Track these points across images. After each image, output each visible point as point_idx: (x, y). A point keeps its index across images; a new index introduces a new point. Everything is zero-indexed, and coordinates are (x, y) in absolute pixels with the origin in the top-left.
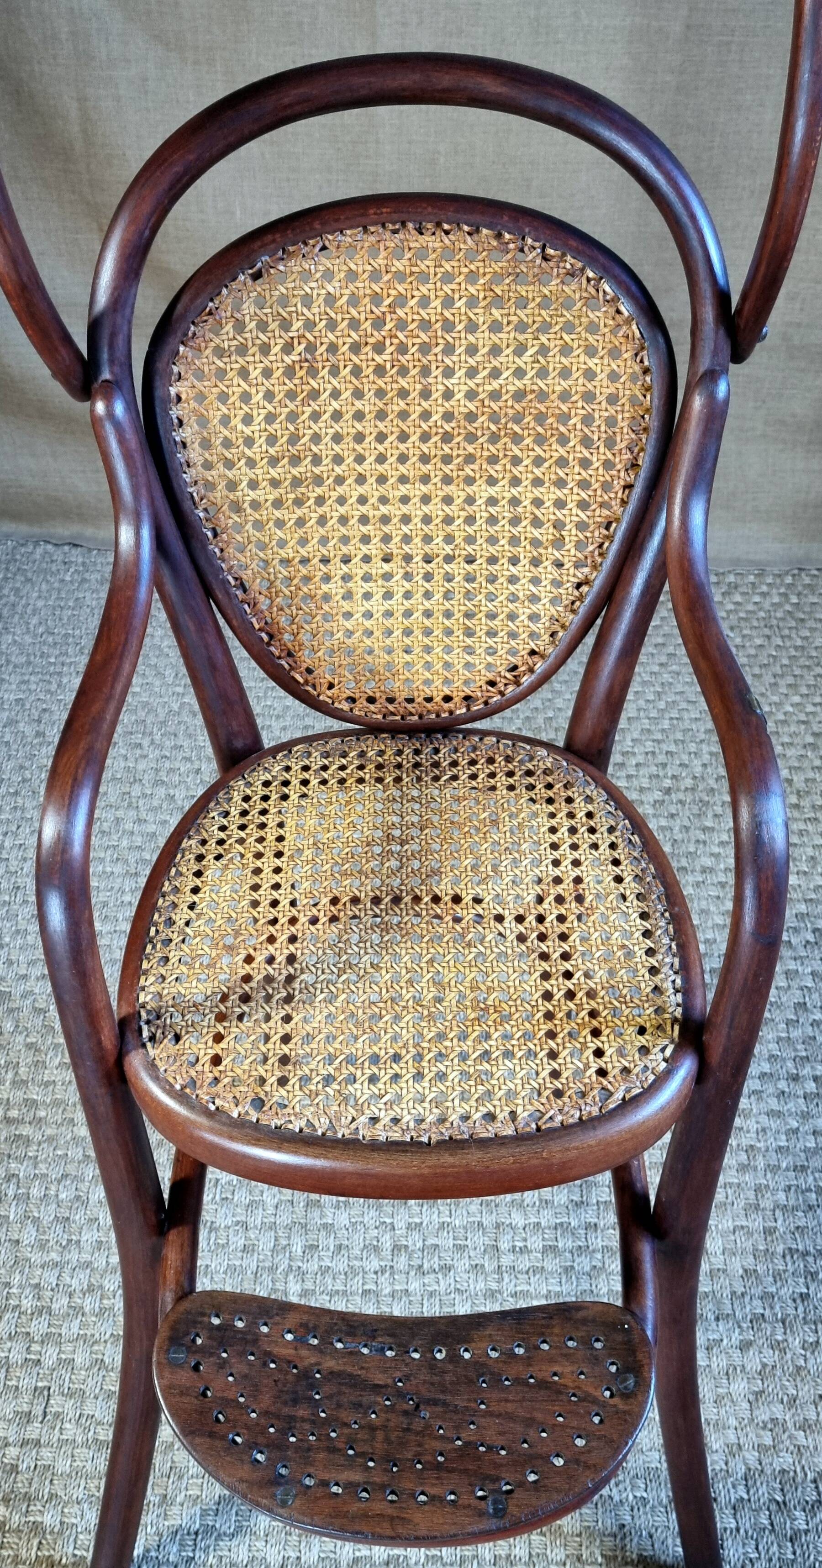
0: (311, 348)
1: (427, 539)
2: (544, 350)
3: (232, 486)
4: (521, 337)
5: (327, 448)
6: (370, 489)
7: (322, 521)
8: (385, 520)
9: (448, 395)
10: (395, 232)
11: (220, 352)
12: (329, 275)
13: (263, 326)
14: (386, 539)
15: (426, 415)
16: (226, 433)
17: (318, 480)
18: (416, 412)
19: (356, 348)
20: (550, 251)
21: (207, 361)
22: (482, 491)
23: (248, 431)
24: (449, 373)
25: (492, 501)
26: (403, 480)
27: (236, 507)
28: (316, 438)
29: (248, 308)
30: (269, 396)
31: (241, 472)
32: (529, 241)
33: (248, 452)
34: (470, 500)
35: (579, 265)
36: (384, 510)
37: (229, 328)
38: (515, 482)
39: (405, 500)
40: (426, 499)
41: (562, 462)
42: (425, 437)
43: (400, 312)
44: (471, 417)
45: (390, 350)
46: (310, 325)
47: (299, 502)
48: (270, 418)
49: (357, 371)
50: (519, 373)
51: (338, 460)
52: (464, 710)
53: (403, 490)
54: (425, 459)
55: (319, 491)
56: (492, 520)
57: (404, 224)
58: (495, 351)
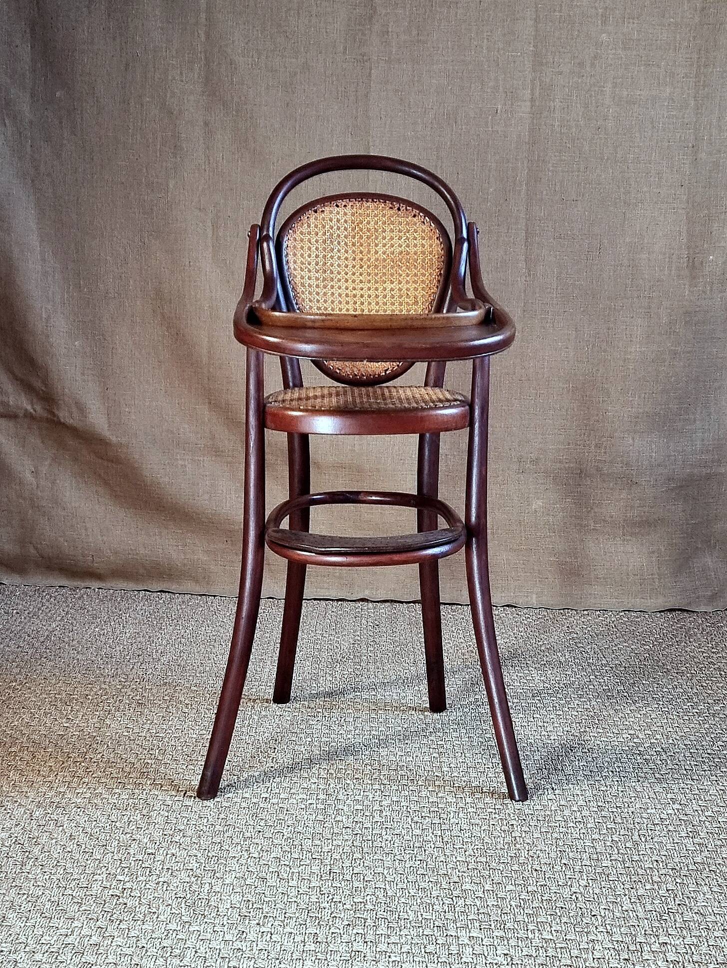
0: (332, 235)
1: (370, 304)
2: (408, 239)
3: (302, 278)
4: (400, 234)
5: (335, 269)
6: (350, 284)
7: (333, 294)
8: (355, 296)
9: (376, 252)
10: (359, 201)
11: (302, 233)
12: (338, 213)
13: (316, 226)
14: (355, 303)
15: (369, 260)
16: (302, 259)
17: (332, 280)
18: (365, 258)
19: (346, 237)
20: (408, 208)
21: (298, 236)
22: (389, 286)
23: (309, 259)
24: (376, 245)
25: (392, 290)
26: (361, 282)
27: (303, 285)
28: (332, 265)
29: (312, 220)
30: (317, 249)
31: (306, 274)
32: (402, 205)
33: (309, 267)
34: (385, 289)
35: (418, 212)
36: (354, 292)
37: (306, 225)
38: (400, 283)
39: (362, 289)
40: (369, 289)
41: (416, 275)
42: (369, 267)
43: (361, 226)
44: (384, 260)
45: (357, 237)
46: (332, 228)
47: (325, 287)
48: (317, 256)
49: (346, 244)
50: (400, 246)
51: (339, 273)
52: (384, 374)
53: (361, 285)
54: (369, 274)
55: (332, 283)
56: (393, 297)
57: (362, 200)
58: (392, 238)
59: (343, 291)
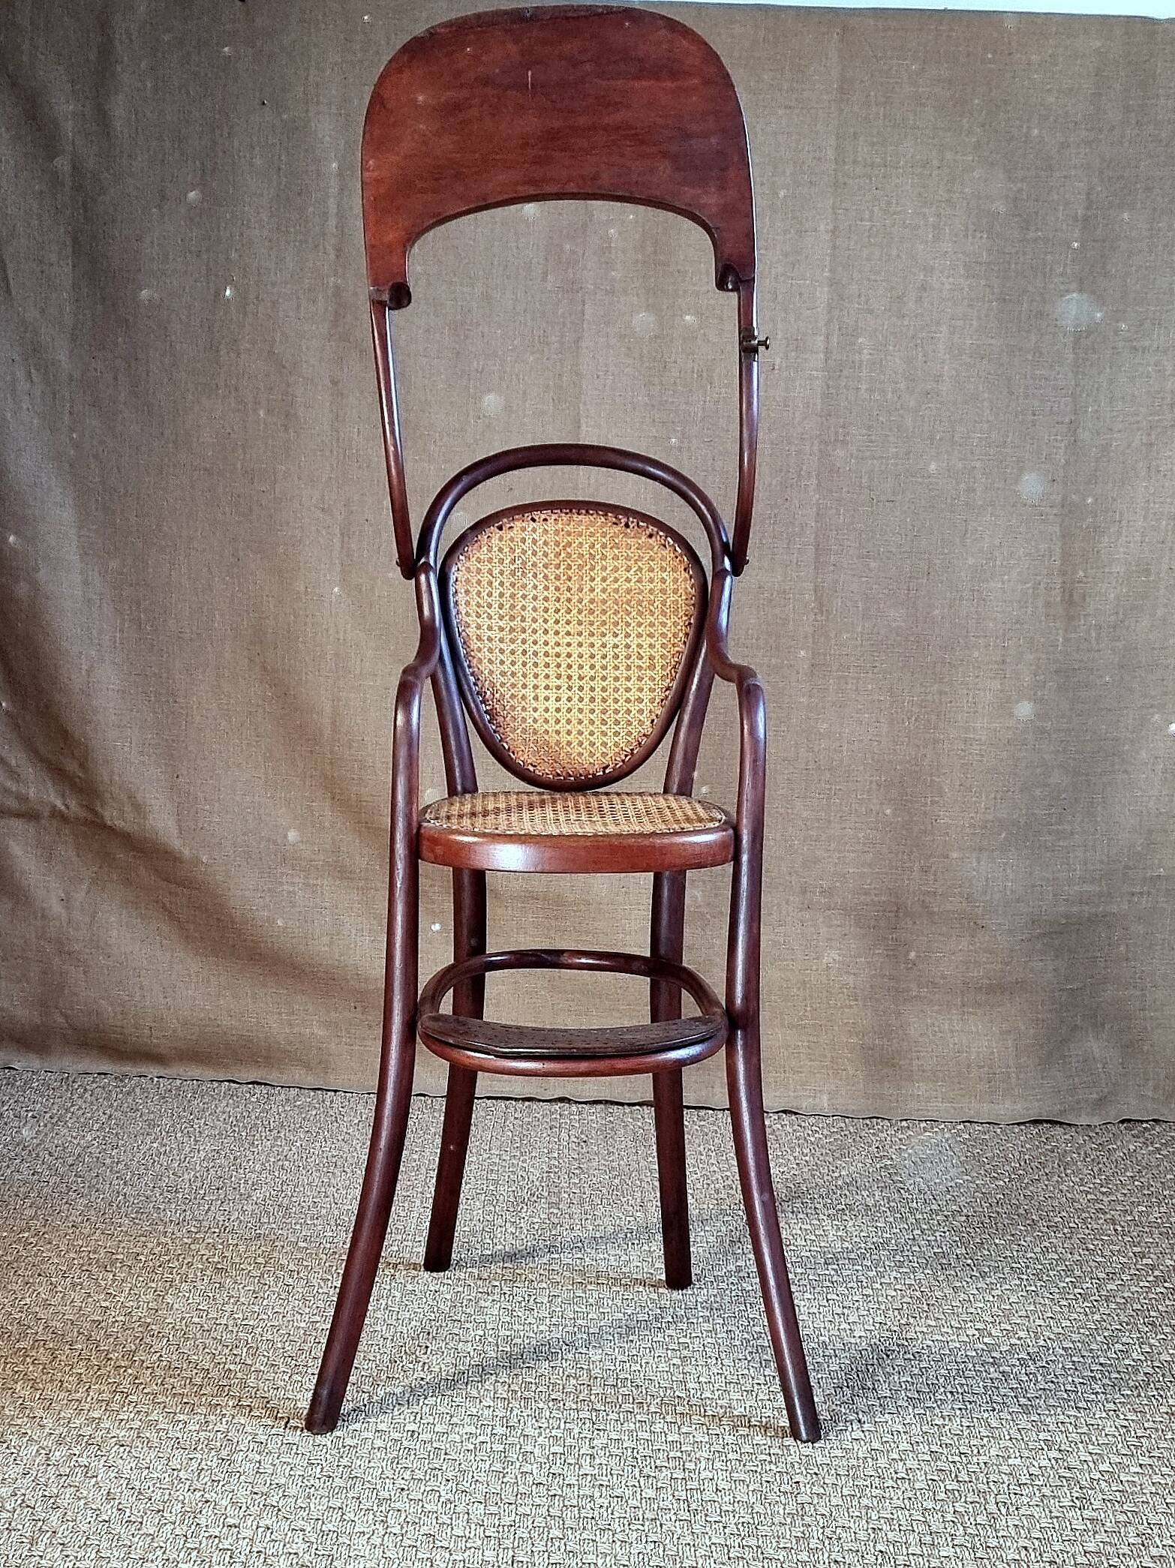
0: (524, 563)
1: (581, 667)
2: (640, 569)
3: (479, 627)
4: (629, 563)
5: (529, 614)
6: (552, 638)
7: (524, 652)
8: (558, 655)
9: (592, 590)
10: (567, 513)
11: (479, 560)
12: (534, 530)
13: (500, 550)
14: (559, 666)
15: (580, 601)
16: (479, 599)
17: (524, 631)
18: (575, 599)
19: (546, 566)
20: (641, 524)
21: (473, 564)
22: (610, 640)
23: (489, 600)
24: (593, 579)
25: (616, 646)
26: (568, 634)
27: (479, 638)
28: (524, 608)
29: (495, 541)
30: (502, 584)
31: (485, 622)
32: (631, 519)
33: (489, 611)
34: (604, 646)
35: (656, 529)
36: (557, 649)
37: (485, 549)
38: (628, 636)
39: (569, 645)
40: (580, 645)
41: (652, 625)
42: (580, 612)
43: (569, 550)
44: (604, 602)
45: (562, 567)
46: (524, 552)
47: (512, 641)
48: (501, 595)
49: (546, 577)
50: (628, 580)
51: (535, 620)
52: (601, 773)
53: (568, 639)
54: (580, 623)
55: (523, 636)
56: (616, 657)
57: (571, 511)
58: (616, 569)
59: (540, 649)
